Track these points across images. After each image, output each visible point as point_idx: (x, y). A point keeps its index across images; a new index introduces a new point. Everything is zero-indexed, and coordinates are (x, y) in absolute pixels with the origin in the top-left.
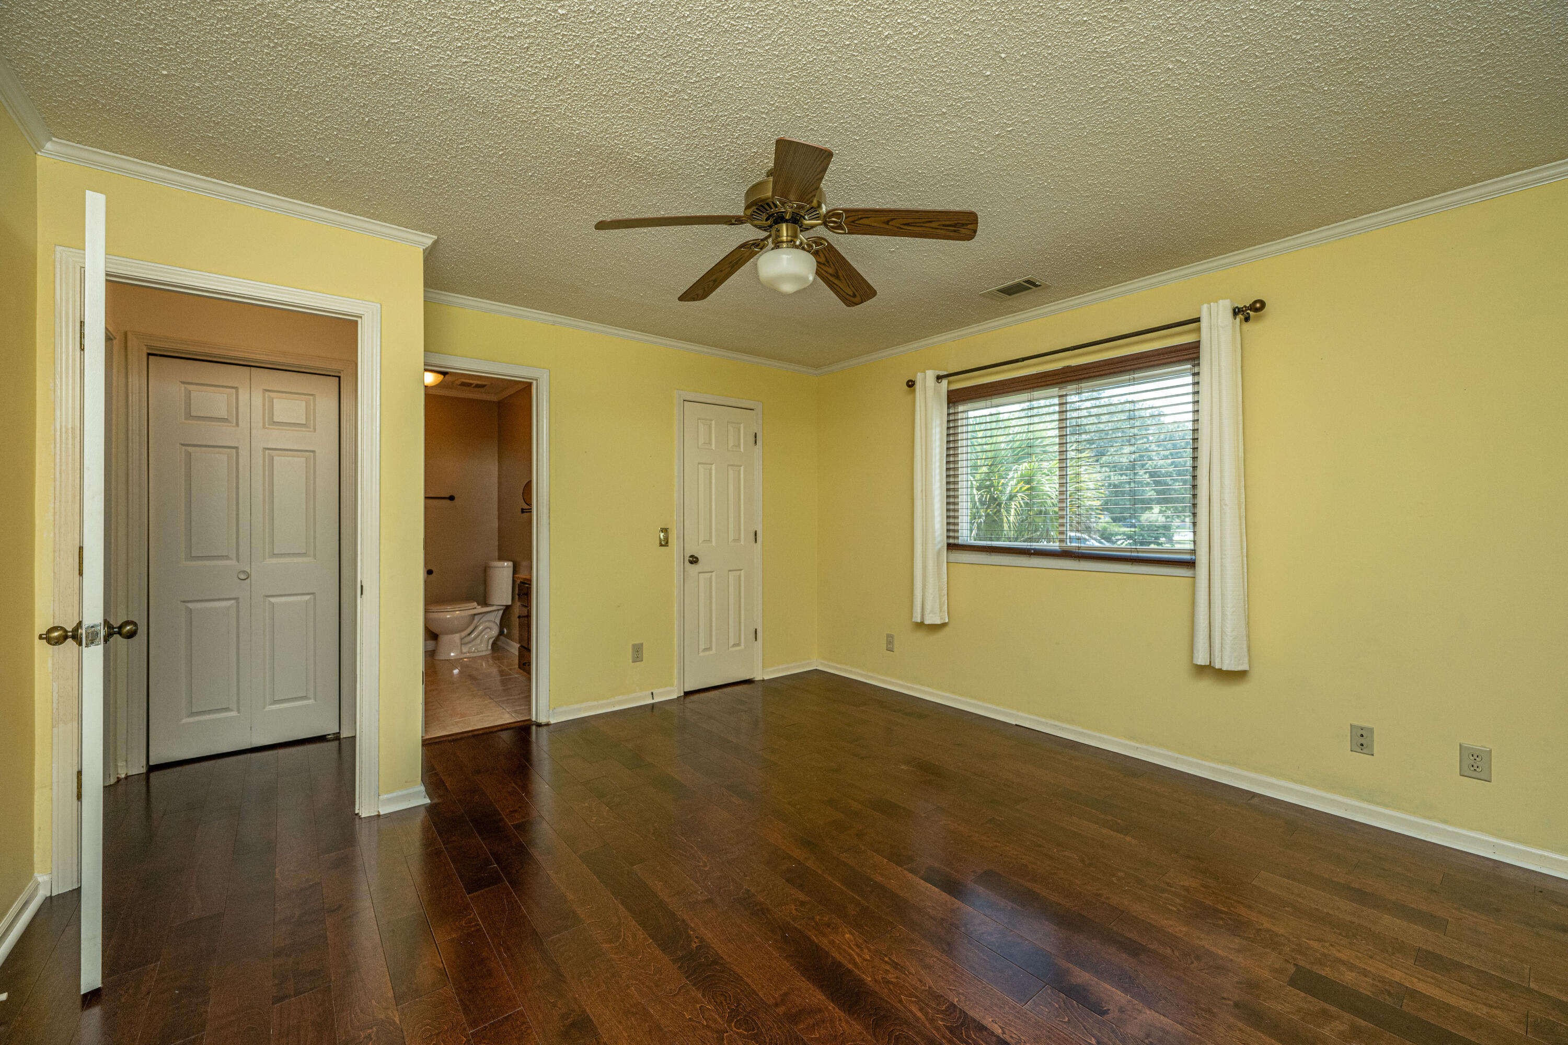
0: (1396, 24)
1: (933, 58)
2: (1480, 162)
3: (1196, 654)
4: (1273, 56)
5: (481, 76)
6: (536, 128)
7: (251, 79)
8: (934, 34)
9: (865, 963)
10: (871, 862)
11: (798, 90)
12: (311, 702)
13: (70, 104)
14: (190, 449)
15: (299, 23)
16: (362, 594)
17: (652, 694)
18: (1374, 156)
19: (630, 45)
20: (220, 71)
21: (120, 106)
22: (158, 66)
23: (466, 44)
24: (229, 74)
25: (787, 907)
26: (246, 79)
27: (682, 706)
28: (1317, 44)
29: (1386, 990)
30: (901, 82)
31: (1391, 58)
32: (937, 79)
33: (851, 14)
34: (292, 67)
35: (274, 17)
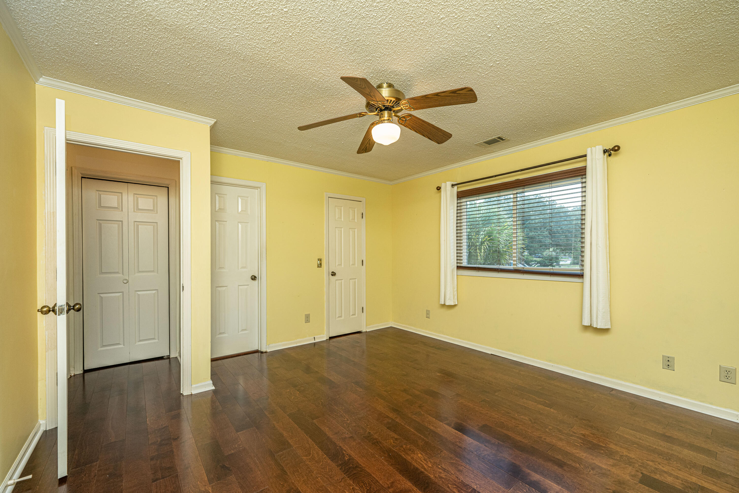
0: (699, 6)
1: (463, 29)
2: (734, 75)
3: (583, 320)
4: (634, 24)
5: (244, 42)
6: (268, 67)
7: (136, 46)
8: (465, 16)
9: (429, 468)
10: (427, 420)
11: (396, 46)
12: (157, 341)
13: (52, 60)
14: (100, 222)
15: (161, 18)
16: (183, 290)
17: (314, 338)
18: (680, 73)
19: (316, 25)
20: (122, 42)
21: (75, 60)
22: (94, 40)
23: (238, 27)
24: (126, 44)
25: (389, 441)
26: (134, 46)
27: (328, 344)
28: (657, 17)
29: (689, 486)
30: (446, 40)
31: (694, 23)
32: (464, 39)
33: (425, 8)
34: (156, 40)
35: (149, 16)
